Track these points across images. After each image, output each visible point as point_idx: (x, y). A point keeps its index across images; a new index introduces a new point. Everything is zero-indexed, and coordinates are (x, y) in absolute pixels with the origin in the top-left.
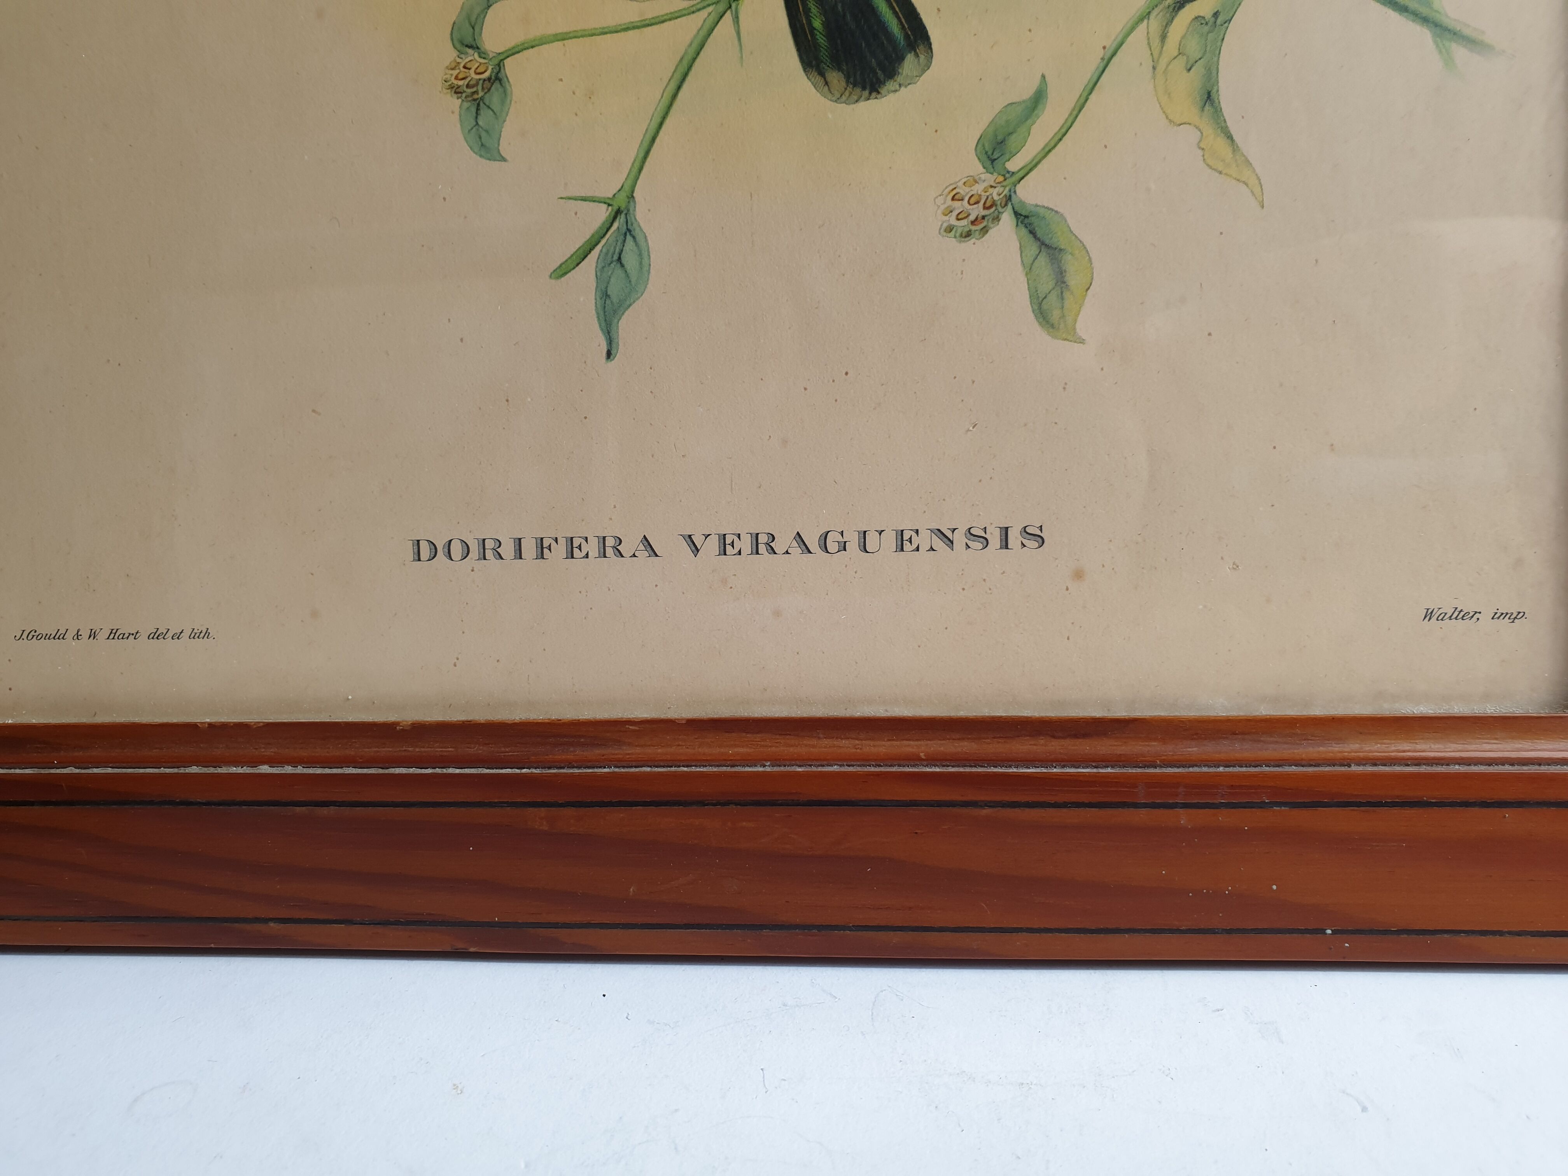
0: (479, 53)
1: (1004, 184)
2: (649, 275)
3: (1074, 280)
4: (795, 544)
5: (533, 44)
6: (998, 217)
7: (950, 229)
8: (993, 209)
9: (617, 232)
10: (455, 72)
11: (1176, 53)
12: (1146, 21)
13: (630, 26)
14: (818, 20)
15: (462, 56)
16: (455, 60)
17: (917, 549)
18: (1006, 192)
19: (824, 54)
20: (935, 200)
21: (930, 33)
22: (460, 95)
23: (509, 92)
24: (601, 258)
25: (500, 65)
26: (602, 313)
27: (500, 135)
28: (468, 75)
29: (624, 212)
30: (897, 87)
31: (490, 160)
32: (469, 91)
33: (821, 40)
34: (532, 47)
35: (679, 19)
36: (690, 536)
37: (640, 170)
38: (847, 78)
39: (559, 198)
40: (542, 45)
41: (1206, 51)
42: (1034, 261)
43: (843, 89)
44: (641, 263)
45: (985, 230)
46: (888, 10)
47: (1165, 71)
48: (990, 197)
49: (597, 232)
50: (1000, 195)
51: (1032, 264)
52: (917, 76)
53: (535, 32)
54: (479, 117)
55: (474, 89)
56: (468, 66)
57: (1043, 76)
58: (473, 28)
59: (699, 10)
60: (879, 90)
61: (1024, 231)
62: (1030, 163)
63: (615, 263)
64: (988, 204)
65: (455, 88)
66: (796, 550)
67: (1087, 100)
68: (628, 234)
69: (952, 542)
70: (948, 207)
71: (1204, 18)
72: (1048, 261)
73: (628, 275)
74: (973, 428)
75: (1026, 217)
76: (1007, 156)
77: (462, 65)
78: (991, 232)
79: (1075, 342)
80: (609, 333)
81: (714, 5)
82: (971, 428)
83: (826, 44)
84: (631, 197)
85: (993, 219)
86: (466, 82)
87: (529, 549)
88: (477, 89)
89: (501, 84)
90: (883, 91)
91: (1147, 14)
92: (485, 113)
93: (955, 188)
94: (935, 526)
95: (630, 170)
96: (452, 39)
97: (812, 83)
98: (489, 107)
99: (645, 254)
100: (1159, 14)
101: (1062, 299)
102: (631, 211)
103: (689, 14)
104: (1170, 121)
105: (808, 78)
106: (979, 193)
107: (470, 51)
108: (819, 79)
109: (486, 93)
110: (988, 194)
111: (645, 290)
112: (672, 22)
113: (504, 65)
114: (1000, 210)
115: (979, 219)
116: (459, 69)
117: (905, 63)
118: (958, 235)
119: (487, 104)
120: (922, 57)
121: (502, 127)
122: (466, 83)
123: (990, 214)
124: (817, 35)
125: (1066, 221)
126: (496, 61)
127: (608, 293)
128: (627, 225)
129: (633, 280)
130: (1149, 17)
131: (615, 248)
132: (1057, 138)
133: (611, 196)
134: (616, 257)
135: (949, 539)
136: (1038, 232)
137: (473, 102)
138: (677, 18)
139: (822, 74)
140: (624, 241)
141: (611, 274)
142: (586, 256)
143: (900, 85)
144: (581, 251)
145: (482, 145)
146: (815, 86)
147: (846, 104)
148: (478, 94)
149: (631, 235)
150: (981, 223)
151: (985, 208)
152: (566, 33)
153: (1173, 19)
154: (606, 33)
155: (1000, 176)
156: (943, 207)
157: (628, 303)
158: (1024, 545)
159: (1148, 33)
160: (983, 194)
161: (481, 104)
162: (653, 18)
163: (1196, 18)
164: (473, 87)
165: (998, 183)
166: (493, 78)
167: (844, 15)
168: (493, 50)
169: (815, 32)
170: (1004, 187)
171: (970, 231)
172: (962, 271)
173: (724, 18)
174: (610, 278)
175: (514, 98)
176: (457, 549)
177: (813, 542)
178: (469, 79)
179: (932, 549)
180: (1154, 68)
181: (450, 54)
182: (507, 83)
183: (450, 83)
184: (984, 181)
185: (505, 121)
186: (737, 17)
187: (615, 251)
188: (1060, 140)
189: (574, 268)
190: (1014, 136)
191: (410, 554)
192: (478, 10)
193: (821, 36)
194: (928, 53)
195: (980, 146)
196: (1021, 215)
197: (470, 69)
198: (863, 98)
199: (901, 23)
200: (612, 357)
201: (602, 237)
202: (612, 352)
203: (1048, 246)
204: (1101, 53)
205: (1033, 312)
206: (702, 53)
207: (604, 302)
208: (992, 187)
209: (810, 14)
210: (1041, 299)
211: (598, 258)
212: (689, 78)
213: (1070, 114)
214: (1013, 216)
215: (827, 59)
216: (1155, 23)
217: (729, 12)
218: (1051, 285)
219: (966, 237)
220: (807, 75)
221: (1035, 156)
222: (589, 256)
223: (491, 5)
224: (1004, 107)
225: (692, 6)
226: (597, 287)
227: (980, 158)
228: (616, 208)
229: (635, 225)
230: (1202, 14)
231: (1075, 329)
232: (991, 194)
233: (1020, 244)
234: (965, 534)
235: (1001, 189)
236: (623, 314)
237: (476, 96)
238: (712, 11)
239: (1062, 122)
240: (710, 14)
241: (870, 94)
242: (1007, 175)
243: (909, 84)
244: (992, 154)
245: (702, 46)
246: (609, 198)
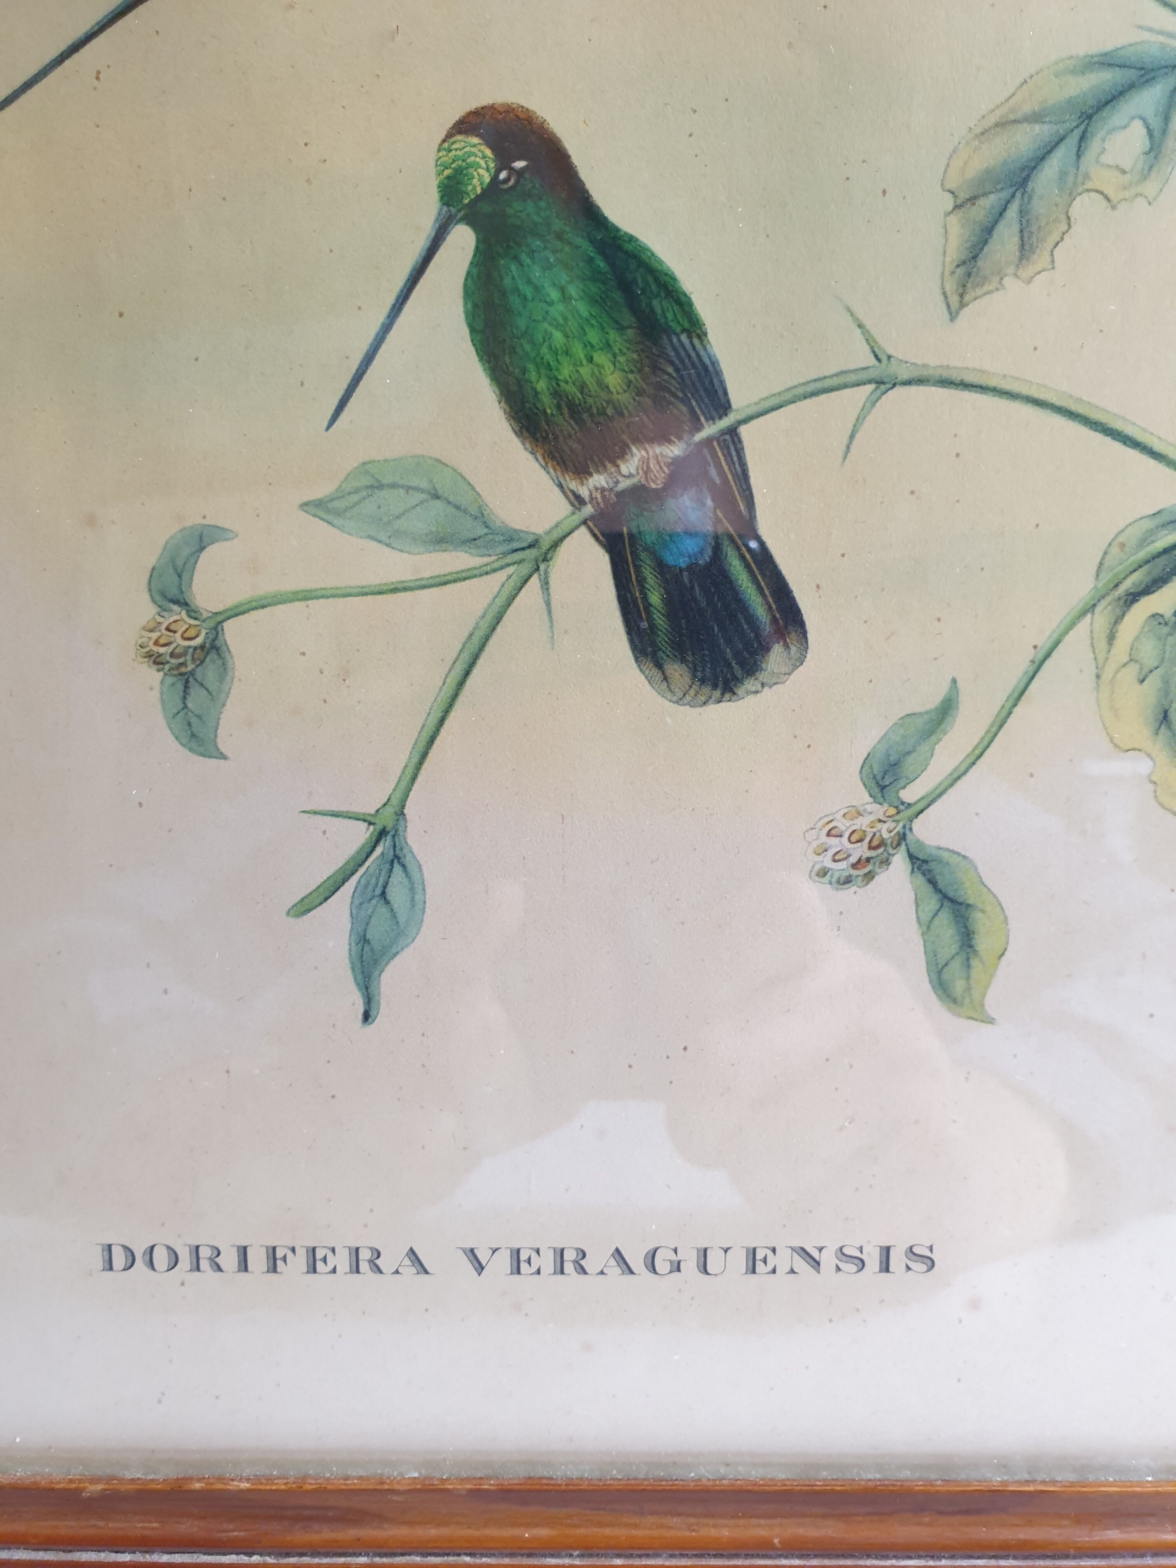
0: (188, 611)
1: (897, 818)
2: (423, 914)
3: (983, 943)
4: (613, 1262)
5: (264, 602)
6: (888, 860)
7: (823, 873)
8: (881, 850)
9: (381, 858)
10: (154, 636)
11: (1126, 659)
12: (1089, 615)
13: (399, 586)
14: (656, 593)
15: (165, 614)
16: (154, 619)
17: (774, 1271)
18: (899, 828)
19: (662, 638)
20: (804, 834)
21: (805, 617)
22: (161, 666)
23: (229, 664)
24: (358, 891)
25: (216, 630)
26: (359, 964)
27: (218, 723)
28: (173, 639)
29: (391, 833)
30: (759, 687)
31: (204, 756)
32: (174, 661)
33: (660, 621)
34: (263, 607)
35: (467, 581)
36: (472, 1250)
37: (414, 779)
38: (694, 671)
39: (301, 812)
40: (276, 604)
41: (1163, 658)
42: (933, 917)
43: (687, 687)
44: (413, 900)
45: (869, 876)
46: (750, 585)
47: (1112, 682)
48: (878, 834)
49: (353, 858)
50: (890, 832)
51: (931, 922)
52: (785, 674)
53: (267, 586)
54: (188, 697)
55: (181, 660)
56: (173, 627)
57: (954, 681)
58: (180, 576)
59: (495, 570)
60: (735, 690)
61: (920, 880)
62: (932, 793)
63: (376, 899)
64: (875, 843)
65: (154, 657)
66: (614, 1270)
67: (1010, 713)
68: (396, 861)
69: (818, 1263)
70: (822, 844)
71: (1162, 616)
72: (952, 919)
73: (394, 914)
74: (850, 1123)
75: (925, 862)
76: (902, 783)
77: (164, 626)
78: (877, 878)
79: (983, 1021)
80: (367, 988)
81: (516, 566)
82: (846, 1124)
83: (666, 627)
84: (401, 813)
85: (881, 863)
86: (170, 649)
87: (257, 1259)
88: (186, 660)
89: (219, 655)
90: (740, 691)
91: (1091, 607)
92: (197, 696)
93: (832, 821)
94: (797, 1244)
95: (400, 778)
96: (150, 590)
97: (646, 677)
98: (202, 685)
99: (418, 888)
100: (1106, 607)
101: (969, 966)
102: (401, 832)
103: (481, 575)
104: (1116, 746)
105: (641, 670)
106: (863, 828)
107: (176, 608)
108: (655, 671)
109: (197, 666)
110: (874, 830)
111: (417, 934)
112: (458, 584)
113: (222, 630)
114: (891, 851)
115: (862, 862)
116: (160, 631)
117: (771, 657)
118: (834, 880)
119: (199, 679)
120: (793, 649)
121: (221, 713)
122: (170, 651)
123: (878, 856)
124: (653, 613)
125: (976, 869)
126: (212, 624)
127: (367, 938)
128: (395, 851)
129: (402, 920)
130: (1093, 611)
131: (378, 879)
132: (969, 761)
133: (373, 812)
134: (378, 891)
135: (815, 1260)
136: (939, 882)
137: (180, 677)
138: (465, 579)
139: (659, 666)
140: (391, 871)
141: (372, 912)
142: (338, 889)
143: (763, 685)
144: (331, 882)
145: (193, 735)
146: (649, 682)
147: (691, 706)
148: (186, 667)
149: (399, 862)
150: (865, 867)
151: (871, 848)
152: (310, 591)
153: (1123, 615)
154: (366, 594)
155: (891, 808)
156: (815, 844)
157: (394, 950)
158: (908, 1268)
159: (1091, 632)
160: (868, 829)
161: (191, 679)
162: (431, 578)
163: (1153, 616)
164: (179, 656)
165: (889, 817)
166: (207, 645)
167: (692, 588)
168: (208, 609)
169: (651, 608)
170: (897, 821)
171: (850, 876)
172: (839, 927)
173: (529, 583)
174: (370, 917)
175: (237, 674)
176: (161, 1258)
177: (636, 1261)
178: (174, 645)
179: (792, 1271)
180: (1098, 677)
181: (147, 611)
182: (227, 653)
183: (147, 650)
184: (871, 813)
185: (224, 705)
186: (547, 583)
187: (377, 883)
188: (974, 763)
189: (321, 904)
190: (914, 755)
191: (98, 1262)
192: (186, 552)
193: (659, 614)
194: (802, 645)
195: (866, 768)
196: (918, 859)
197: (175, 632)
198: (713, 698)
199: (768, 603)
200: (370, 1020)
201: (360, 865)
202: (371, 1013)
203: (952, 901)
204: (1030, 654)
205: (931, 983)
206: (499, 629)
207: (361, 948)
208: (880, 821)
209: (647, 586)
210: (940, 966)
211: (354, 892)
212: (481, 662)
213: (988, 731)
214: (908, 859)
215: (666, 646)
216: (1101, 618)
217: (536, 576)
218: (954, 948)
219: (844, 884)
220: (639, 666)
221: (940, 784)
222: (342, 889)
223: (204, 548)
224: (900, 719)
225: (486, 565)
226: (352, 929)
227: (866, 783)
228: (379, 827)
229: (405, 851)
230: (1160, 612)
231: (983, 1006)
232: (880, 831)
233: (916, 894)
234: (836, 1254)
235: (893, 825)
236: (387, 964)
237: (183, 670)
238: (513, 573)
239: (976, 741)
240: (510, 577)
241: (723, 694)
242: (901, 807)
243: (775, 684)
244: (883, 778)
245: (498, 619)
246: (369, 815)
